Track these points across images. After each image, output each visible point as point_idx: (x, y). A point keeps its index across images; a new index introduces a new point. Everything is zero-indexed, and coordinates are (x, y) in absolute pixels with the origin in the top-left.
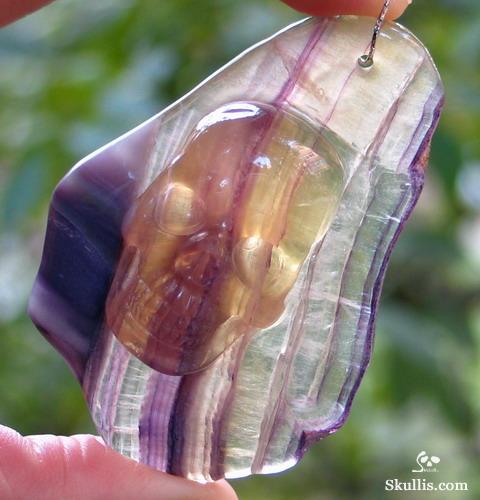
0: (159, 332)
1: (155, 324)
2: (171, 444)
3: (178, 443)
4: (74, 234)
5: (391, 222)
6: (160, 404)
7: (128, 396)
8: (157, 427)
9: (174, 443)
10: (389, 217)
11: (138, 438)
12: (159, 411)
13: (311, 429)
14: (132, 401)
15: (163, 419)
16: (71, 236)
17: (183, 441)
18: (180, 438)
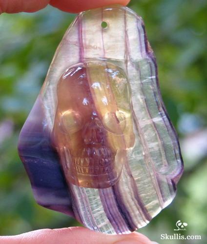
0: (95, 172)
1: (92, 170)
2: (124, 217)
3: (127, 215)
4: (36, 160)
5: (152, 79)
6: (111, 205)
7: (97, 210)
8: (115, 214)
9: (125, 216)
10: (150, 78)
11: (110, 224)
12: (112, 208)
13: (173, 177)
14: (99, 211)
15: (115, 210)
16: (35, 162)
17: (128, 213)
18: (126, 213)
